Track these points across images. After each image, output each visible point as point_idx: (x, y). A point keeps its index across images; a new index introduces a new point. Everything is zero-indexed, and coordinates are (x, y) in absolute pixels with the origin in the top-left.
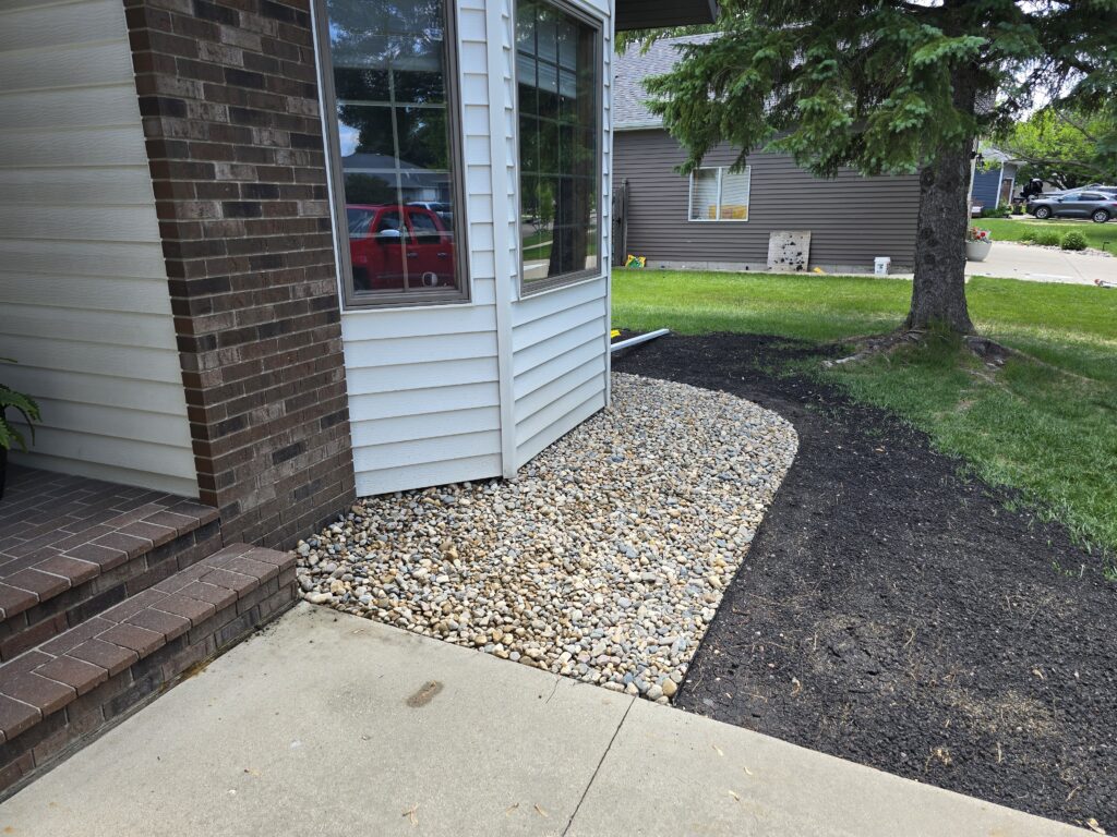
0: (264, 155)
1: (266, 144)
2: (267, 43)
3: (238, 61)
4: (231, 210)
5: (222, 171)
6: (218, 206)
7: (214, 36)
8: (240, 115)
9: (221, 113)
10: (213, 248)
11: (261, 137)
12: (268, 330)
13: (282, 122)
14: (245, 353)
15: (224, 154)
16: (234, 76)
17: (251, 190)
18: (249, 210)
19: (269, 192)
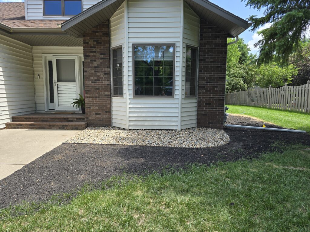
1: (99, 74)
2: (101, 63)
3: (96, 65)
4: (92, 82)
5: (91, 78)
6: (90, 82)
7: (93, 63)
8: (95, 71)
9: (92, 71)
10: (89, 87)
11: (98, 74)
13: (102, 72)
14: (92, 99)
15: (91, 76)
16: (95, 67)
17: (96, 80)
18: (95, 82)
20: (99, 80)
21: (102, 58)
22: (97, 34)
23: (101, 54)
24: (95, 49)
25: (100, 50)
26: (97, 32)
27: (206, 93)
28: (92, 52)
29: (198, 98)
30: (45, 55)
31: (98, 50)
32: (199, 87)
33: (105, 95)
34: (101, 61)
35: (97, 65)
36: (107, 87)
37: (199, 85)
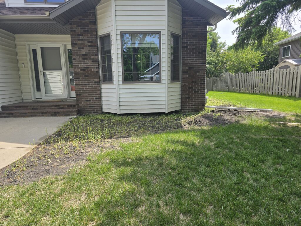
1: (88, 62)
6: (79, 69)
7: (81, 51)
8: (84, 59)
9: (81, 59)
10: (78, 74)
11: (86, 61)
13: (90, 59)
14: (82, 87)
15: (80, 64)
16: (84, 55)
17: (84, 68)
20: (88, 68)
21: (89, 46)
22: (84, 22)
23: (89, 42)
24: (82, 37)
25: (88, 37)
26: (84, 20)
27: (189, 78)
28: (79, 40)
29: (182, 82)
30: (29, 43)
31: (86, 38)
32: (182, 72)
33: (95, 82)
34: (89, 48)
35: (85, 53)
36: (96, 74)
37: (182, 70)
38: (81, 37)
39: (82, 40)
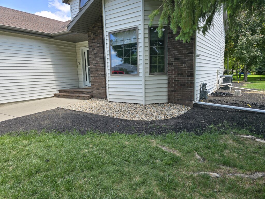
0: (97, 60)
3: (95, 53)
4: (94, 65)
7: (94, 51)
8: (95, 57)
12: (96, 77)
13: (99, 57)
14: (95, 78)
15: (93, 61)
18: (95, 65)
19: (97, 64)
21: (98, 47)
26: (95, 27)
27: (174, 70)
30: (82, 48)
31: (96, 41)
37: (168, 62)
38: (94, 41)
39: (94, 42)
